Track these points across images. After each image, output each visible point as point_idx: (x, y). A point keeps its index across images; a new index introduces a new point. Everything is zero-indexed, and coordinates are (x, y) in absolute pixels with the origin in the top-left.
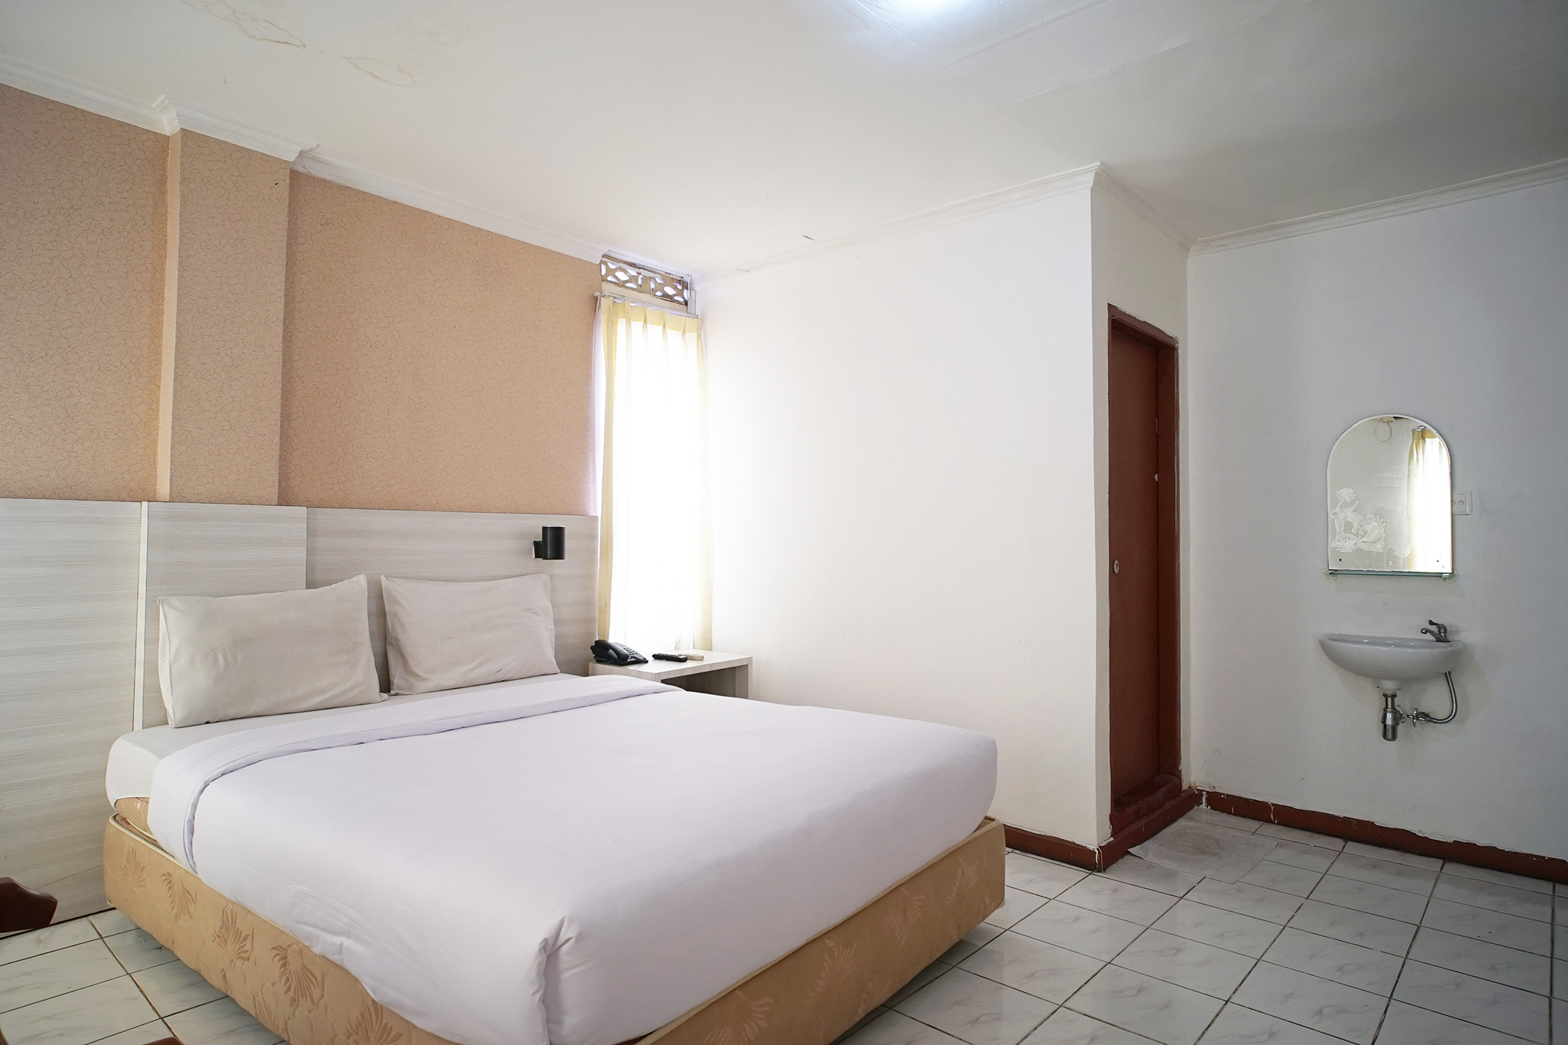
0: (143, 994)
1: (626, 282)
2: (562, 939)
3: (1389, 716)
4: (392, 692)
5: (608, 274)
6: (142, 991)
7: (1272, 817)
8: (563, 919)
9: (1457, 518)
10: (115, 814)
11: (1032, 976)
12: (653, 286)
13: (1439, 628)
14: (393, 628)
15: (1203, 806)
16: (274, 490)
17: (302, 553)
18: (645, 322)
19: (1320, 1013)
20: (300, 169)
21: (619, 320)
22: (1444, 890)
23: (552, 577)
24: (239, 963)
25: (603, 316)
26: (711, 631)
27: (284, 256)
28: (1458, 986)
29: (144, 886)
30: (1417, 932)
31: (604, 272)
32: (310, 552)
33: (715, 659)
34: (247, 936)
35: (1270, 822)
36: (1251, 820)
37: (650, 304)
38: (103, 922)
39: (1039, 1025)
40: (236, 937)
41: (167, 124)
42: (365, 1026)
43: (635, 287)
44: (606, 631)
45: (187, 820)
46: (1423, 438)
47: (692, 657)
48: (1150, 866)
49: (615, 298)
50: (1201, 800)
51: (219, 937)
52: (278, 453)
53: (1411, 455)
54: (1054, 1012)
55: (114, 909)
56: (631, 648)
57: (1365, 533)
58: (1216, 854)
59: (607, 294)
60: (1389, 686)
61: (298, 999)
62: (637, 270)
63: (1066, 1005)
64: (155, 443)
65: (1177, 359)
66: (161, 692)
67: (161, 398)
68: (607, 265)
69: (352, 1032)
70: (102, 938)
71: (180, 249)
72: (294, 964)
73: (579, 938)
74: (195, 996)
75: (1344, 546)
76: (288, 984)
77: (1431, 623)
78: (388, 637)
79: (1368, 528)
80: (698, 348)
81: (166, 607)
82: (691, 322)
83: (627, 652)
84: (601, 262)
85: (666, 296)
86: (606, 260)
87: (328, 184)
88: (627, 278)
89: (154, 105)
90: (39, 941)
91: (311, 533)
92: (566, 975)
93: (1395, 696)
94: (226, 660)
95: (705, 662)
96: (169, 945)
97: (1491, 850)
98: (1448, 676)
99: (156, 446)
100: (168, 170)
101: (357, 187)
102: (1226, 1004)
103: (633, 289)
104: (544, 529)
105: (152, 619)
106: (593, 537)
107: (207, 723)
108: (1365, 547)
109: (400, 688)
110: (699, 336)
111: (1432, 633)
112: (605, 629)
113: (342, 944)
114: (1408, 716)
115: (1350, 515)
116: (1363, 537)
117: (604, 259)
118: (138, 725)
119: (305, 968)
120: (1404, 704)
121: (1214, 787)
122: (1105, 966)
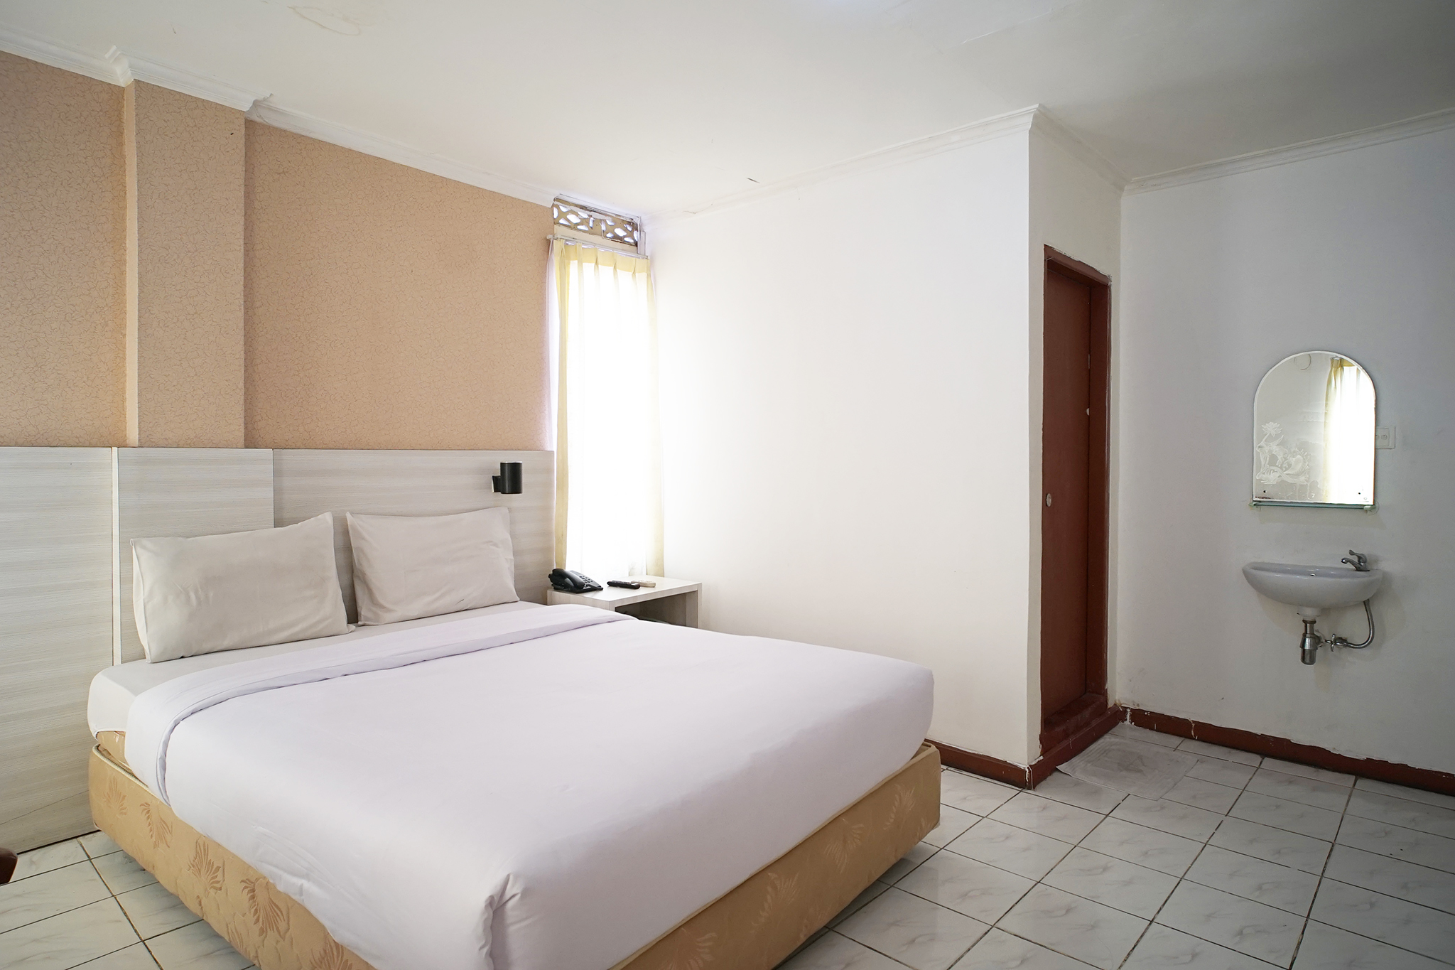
0: (126, 916)
1: (578, 224)
2: (508, 894)
3: (1308, 641)
4: (359, 623)
5: (559, 217)
6: (125, 914)
7: (1193, 734)
8: (508, 876)
9: (1380, 452)
10: (97, 745)
11: (965, 896)
12: (603, 228)
13: (1359, 558)
14: (359, 561)
15: (1128, 722)
16: (240, 434)
17: (269, 494)
18: (597, 263)
19: (1241, 933)
20: (255, 118)
21: (571, 261)
22: (1358, 804)
23: (510, 510)
24: (212, 892)
25: (555, 259)
26: (663, 557)
27: (242, 206)
28: (1372, 905)
29: (125, 814)
30: (1331, 850)
31: (556, 215)
32: (278, 491)
33: (666, 586)
34: (218, 868)
35: (1191, 738)
36: (1173, 736)
37: (601, 246)
38: (91, 843)
39: (973, 946)
40: (208, 868)
41: (121, 76)
42: (327, 960)
43: (587, 229)
44: (563, 561)
45: (159, 757)
46: (1342, 366)
47: (646, 584)
48: (1078, 783)
49: (567, 240)
50: (1126, 717)
51: (193, 866)
52: (243, 397)
53: (1329, 382)
54: (986, 933)
55: (99, 831)
56: (587, 576)
57: (1290, 465)
58: (1140, 771)
59: (559, 237)
60: (1310, 613)
61: (267, 930)
62: (589, 213)
63: (999, 925)
64: (123, 390)
65: (1110, 299)
66: (136, 629)
67: (127, 345)
68: (558, 208)
69: (315, 965)
70: (90, 859)
71: (138, 200)
72: (261, 897)
73: (526, 893)
74: (175, 918)
75: (1268, 478)
76: (257, 915)
77: (1352, 553)
78: (355, 571)
79: (1293, 460)
80: (647, 286)
81: (138, 549)
82: (641, 263)
83: (582, 580)
84: (553, 205)
85: (616, 238)
86: (559, 203)
87: (283, 133)
88: (578, 221)
89: (107, 56)
90: (32, 862)
91: (277, 473)
92: (512, 930)
93: (1315, 622)
94: (198, 598)
95: (657, 589)
96: (149, 869)
97: (1403, 768)
98: (1366, 604)
99: (124, 392)
100: (124, 121)
101: (311, 135)
102: (1150, 924)
103: (584, 231)
104: (502, 465)
105: (126, 560)
106: (549, 471)
107: (182, 657)
108: (1290, 480)
109: (367, 619)
110: (649, 276)
111: (1352, 563)
112: (562, 557)
113: (302, 885)
114: (1326, 641)
115: (1274, 447)
116: (1286, 469)
117: (556, 203)
118: (118, 660)
119: (272, 903)
120: (1323, 629)
121: (1138, 705)
122: (1035, 885)
